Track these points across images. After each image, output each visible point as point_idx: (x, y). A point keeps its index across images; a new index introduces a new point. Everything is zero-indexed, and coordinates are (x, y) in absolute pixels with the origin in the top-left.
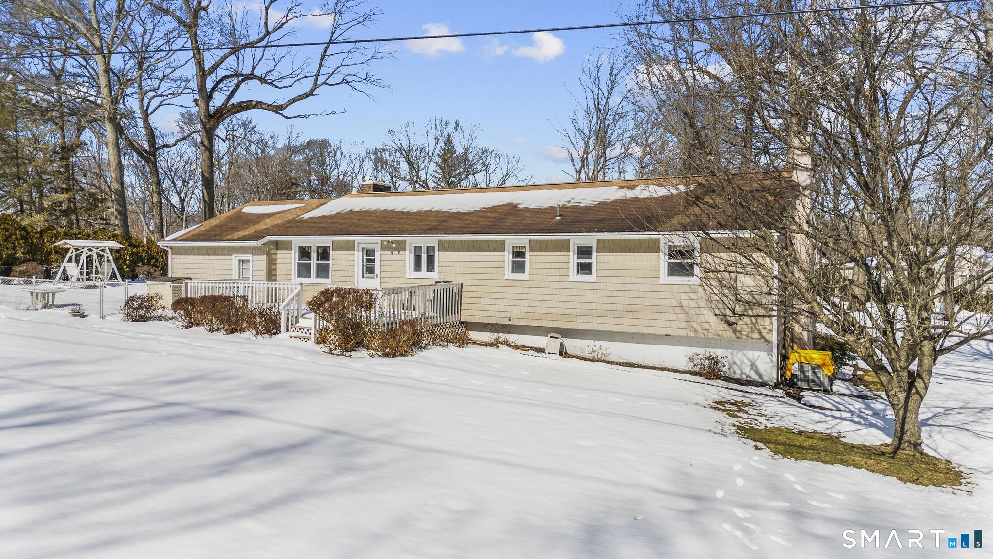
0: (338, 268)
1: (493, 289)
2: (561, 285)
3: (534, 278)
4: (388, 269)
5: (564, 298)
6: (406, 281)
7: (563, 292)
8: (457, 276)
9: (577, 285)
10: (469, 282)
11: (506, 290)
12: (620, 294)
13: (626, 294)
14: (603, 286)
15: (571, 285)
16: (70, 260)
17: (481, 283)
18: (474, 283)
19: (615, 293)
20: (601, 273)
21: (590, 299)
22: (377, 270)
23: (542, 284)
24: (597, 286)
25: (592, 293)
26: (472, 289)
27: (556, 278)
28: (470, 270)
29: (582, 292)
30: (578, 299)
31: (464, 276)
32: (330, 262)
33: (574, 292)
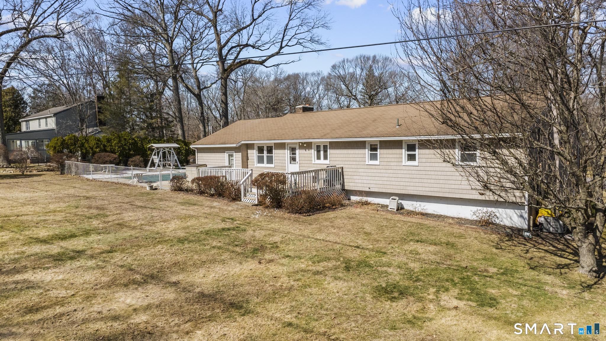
0: (278, 158)
1: (360, 170)
2: (398, 168)
3: (382, 163)
4: (303, 159)
5: (400, 176)
6: (313, 165)
7: (399, 172)
8: (340, 163)
9: (407, 168)
10: (346, 166)
11: (367, 170)
12: (433, 173)
13: (436, 173)
14: (422, 168)
15: (404, 168)
16: (155, 155)
17: (353, 166)
18: (349, 166)
19: (429, 173)
20: (421, 160)
21: (415, 176)
22: (297, 160)
23: (387, 167)
24: (419, 168)
25: (416, 172)
26: (348, 170)
27: (395, 164)
28: (347, 159)
29: (410, 172)
30: (408, 176)
31: (344, 163)
32: (273, 155)
33: (405, 172)
